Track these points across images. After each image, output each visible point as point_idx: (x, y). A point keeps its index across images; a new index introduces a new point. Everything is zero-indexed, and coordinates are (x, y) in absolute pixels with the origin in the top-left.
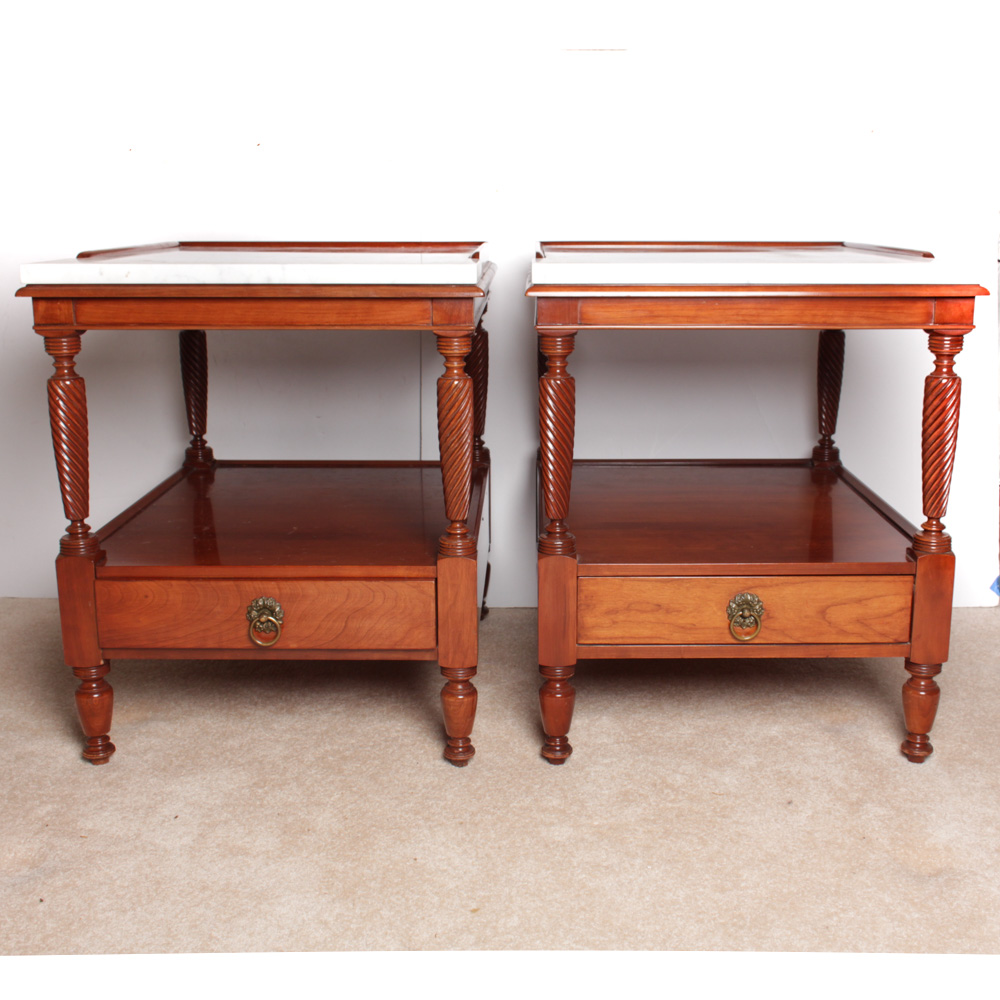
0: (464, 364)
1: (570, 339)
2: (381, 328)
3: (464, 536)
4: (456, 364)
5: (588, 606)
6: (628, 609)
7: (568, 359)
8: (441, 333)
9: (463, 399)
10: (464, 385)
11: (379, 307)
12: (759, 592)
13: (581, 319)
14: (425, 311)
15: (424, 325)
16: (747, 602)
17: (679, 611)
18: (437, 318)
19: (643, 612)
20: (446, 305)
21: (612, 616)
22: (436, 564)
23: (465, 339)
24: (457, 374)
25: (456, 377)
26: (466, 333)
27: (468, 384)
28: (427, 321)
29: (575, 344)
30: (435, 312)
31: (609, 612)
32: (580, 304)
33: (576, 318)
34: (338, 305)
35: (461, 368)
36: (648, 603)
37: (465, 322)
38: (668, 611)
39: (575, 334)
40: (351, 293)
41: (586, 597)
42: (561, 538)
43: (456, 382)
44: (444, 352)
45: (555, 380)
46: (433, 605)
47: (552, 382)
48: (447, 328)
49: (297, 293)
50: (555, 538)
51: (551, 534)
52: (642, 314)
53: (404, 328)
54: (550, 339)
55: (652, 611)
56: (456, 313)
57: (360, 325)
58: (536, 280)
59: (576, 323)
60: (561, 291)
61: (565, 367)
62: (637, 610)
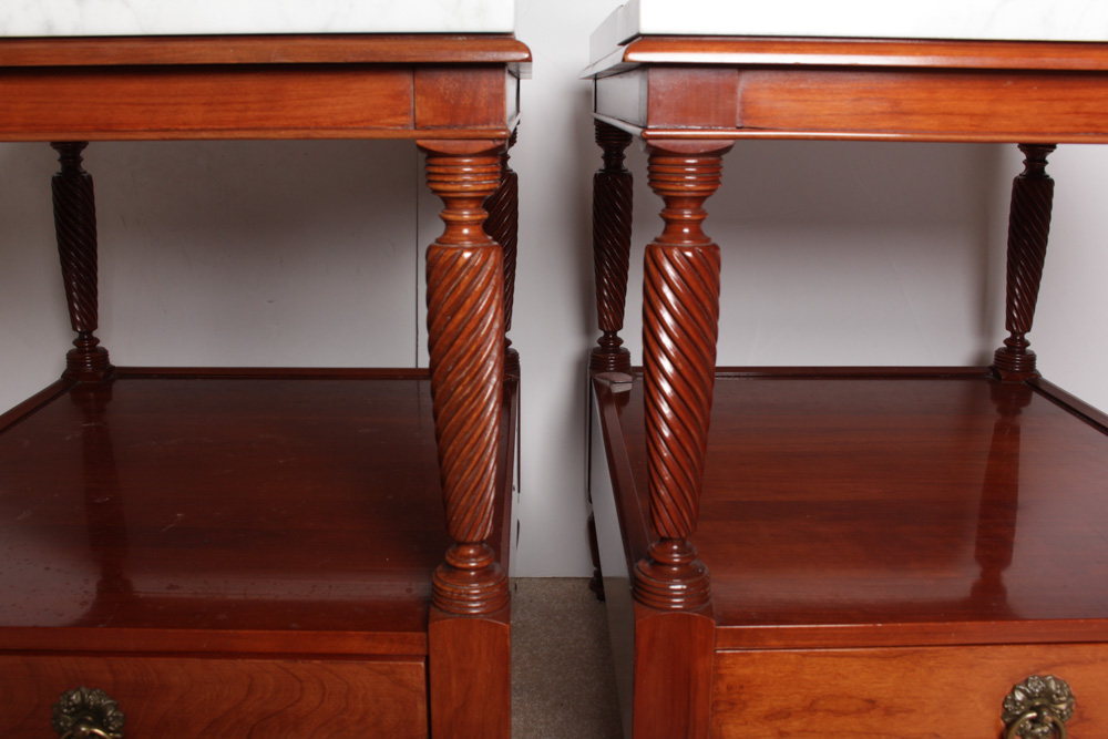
0: (486, 215)
1: (713, 158)
2: (301, 133)
3: (484, 573)
4: (466, 215)
5: (732, 704)
6: (811, 708)
7: (706, 205)
8: (433, 145)
9: (483, 291)
10: (485, 262)
11: (296, 87)
12: (1069, 673)
13: (744, 118)
14: (398, 96)
15: (397, 127)
16: (1047, 694)
17: (909, 711)
18: (424, 111)
19: (838, 713)
20: (446, 81)
21: (779, 723)
22: (426, 629)
23: (488, 160)
24: (469, 237)
25: (468, 244)
26: (490, 144)
27: (492, 258)
28: (402, 120)
29: (723, 172)
30: (419, 98)
31: (772, 716)
32: (744, 82)
33: (733, 114)
34: (207, 85)
35: (477, 223)
36: (851, 697)
37: (487, 122)
38: (889, 711)
39: (727, 149)
40: (229, 55)
41: (729, 688)
42: (682, 577)
43: (467, 255)
44: (441, 187)
45: (681, 250)
46: (422, 707)
47: (676, 253)
48: (448, 133)
49: (111, 56)
50: (671, 577)
51: (660, 566)
52: (876, 107)
53: (352, 134)
54: (673, 160)
55: (859, 711)
56: (466, 101)
57: (255, 129)
58: (648, 27)
59: (728, 124)
60: (703, 50)
61: (700, 221)
62: (828, 711)
